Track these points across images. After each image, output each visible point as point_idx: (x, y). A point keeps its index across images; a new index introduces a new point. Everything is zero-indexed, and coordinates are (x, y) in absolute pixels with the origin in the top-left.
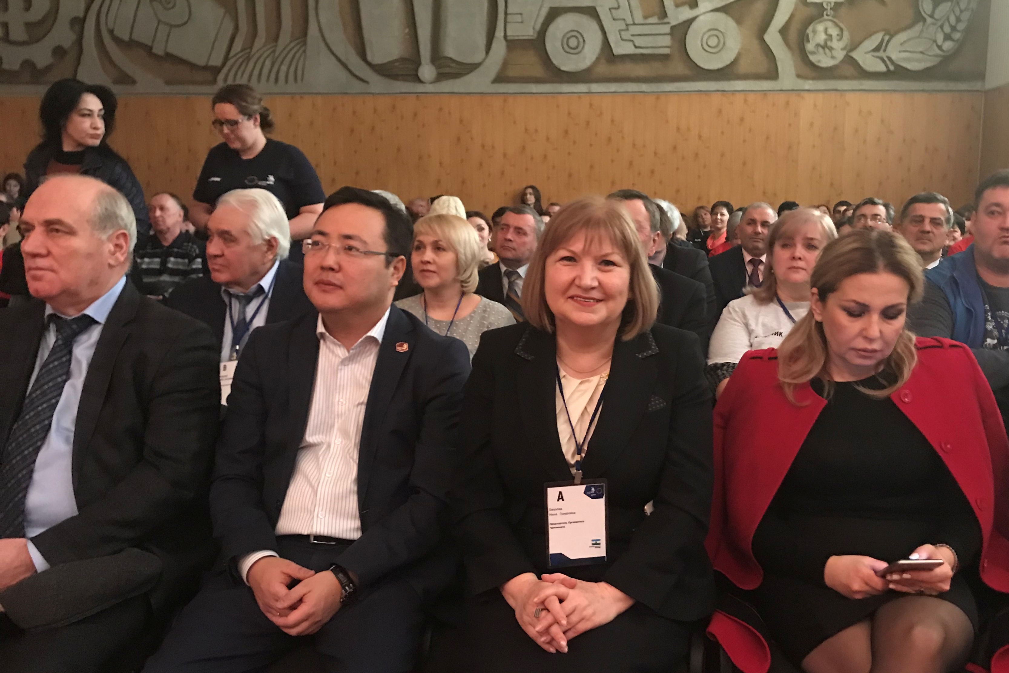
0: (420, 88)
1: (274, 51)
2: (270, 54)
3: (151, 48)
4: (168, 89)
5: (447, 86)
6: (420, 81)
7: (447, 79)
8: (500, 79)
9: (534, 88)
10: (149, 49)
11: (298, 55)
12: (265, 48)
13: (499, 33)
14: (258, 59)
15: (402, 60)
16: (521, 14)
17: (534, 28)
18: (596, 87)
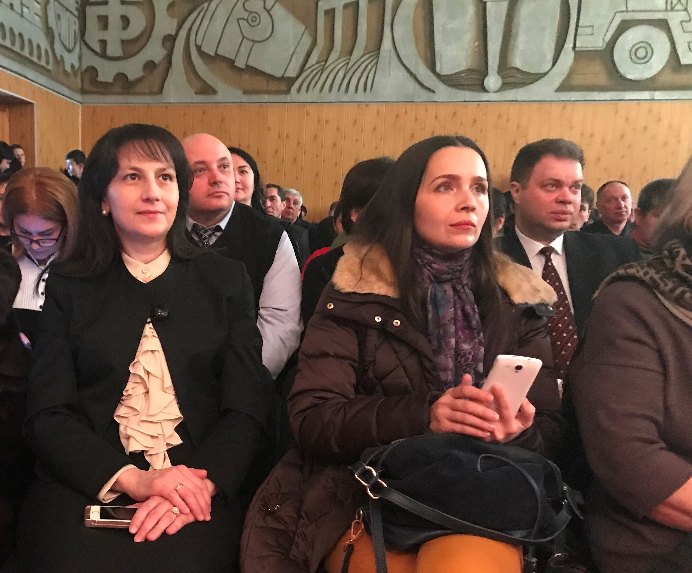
0: (485, 97)
1: (348, 63)
2: (344, 65)
3: (234, 61)
4: (245, 98)
5: (511, 94)
6: (484, 90)
7: (511, 89)
8: (563, 88)
9: (596, 96)
10: (231, 63)
11: (370, 67)
12: (340, 61)
13: (569, 45)
14: (332, 71)
15: (470, 71)
16: (592, 26)
17: (603, 40)
18: (658, 95)
